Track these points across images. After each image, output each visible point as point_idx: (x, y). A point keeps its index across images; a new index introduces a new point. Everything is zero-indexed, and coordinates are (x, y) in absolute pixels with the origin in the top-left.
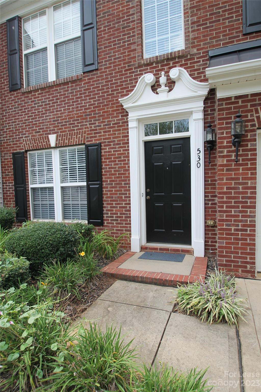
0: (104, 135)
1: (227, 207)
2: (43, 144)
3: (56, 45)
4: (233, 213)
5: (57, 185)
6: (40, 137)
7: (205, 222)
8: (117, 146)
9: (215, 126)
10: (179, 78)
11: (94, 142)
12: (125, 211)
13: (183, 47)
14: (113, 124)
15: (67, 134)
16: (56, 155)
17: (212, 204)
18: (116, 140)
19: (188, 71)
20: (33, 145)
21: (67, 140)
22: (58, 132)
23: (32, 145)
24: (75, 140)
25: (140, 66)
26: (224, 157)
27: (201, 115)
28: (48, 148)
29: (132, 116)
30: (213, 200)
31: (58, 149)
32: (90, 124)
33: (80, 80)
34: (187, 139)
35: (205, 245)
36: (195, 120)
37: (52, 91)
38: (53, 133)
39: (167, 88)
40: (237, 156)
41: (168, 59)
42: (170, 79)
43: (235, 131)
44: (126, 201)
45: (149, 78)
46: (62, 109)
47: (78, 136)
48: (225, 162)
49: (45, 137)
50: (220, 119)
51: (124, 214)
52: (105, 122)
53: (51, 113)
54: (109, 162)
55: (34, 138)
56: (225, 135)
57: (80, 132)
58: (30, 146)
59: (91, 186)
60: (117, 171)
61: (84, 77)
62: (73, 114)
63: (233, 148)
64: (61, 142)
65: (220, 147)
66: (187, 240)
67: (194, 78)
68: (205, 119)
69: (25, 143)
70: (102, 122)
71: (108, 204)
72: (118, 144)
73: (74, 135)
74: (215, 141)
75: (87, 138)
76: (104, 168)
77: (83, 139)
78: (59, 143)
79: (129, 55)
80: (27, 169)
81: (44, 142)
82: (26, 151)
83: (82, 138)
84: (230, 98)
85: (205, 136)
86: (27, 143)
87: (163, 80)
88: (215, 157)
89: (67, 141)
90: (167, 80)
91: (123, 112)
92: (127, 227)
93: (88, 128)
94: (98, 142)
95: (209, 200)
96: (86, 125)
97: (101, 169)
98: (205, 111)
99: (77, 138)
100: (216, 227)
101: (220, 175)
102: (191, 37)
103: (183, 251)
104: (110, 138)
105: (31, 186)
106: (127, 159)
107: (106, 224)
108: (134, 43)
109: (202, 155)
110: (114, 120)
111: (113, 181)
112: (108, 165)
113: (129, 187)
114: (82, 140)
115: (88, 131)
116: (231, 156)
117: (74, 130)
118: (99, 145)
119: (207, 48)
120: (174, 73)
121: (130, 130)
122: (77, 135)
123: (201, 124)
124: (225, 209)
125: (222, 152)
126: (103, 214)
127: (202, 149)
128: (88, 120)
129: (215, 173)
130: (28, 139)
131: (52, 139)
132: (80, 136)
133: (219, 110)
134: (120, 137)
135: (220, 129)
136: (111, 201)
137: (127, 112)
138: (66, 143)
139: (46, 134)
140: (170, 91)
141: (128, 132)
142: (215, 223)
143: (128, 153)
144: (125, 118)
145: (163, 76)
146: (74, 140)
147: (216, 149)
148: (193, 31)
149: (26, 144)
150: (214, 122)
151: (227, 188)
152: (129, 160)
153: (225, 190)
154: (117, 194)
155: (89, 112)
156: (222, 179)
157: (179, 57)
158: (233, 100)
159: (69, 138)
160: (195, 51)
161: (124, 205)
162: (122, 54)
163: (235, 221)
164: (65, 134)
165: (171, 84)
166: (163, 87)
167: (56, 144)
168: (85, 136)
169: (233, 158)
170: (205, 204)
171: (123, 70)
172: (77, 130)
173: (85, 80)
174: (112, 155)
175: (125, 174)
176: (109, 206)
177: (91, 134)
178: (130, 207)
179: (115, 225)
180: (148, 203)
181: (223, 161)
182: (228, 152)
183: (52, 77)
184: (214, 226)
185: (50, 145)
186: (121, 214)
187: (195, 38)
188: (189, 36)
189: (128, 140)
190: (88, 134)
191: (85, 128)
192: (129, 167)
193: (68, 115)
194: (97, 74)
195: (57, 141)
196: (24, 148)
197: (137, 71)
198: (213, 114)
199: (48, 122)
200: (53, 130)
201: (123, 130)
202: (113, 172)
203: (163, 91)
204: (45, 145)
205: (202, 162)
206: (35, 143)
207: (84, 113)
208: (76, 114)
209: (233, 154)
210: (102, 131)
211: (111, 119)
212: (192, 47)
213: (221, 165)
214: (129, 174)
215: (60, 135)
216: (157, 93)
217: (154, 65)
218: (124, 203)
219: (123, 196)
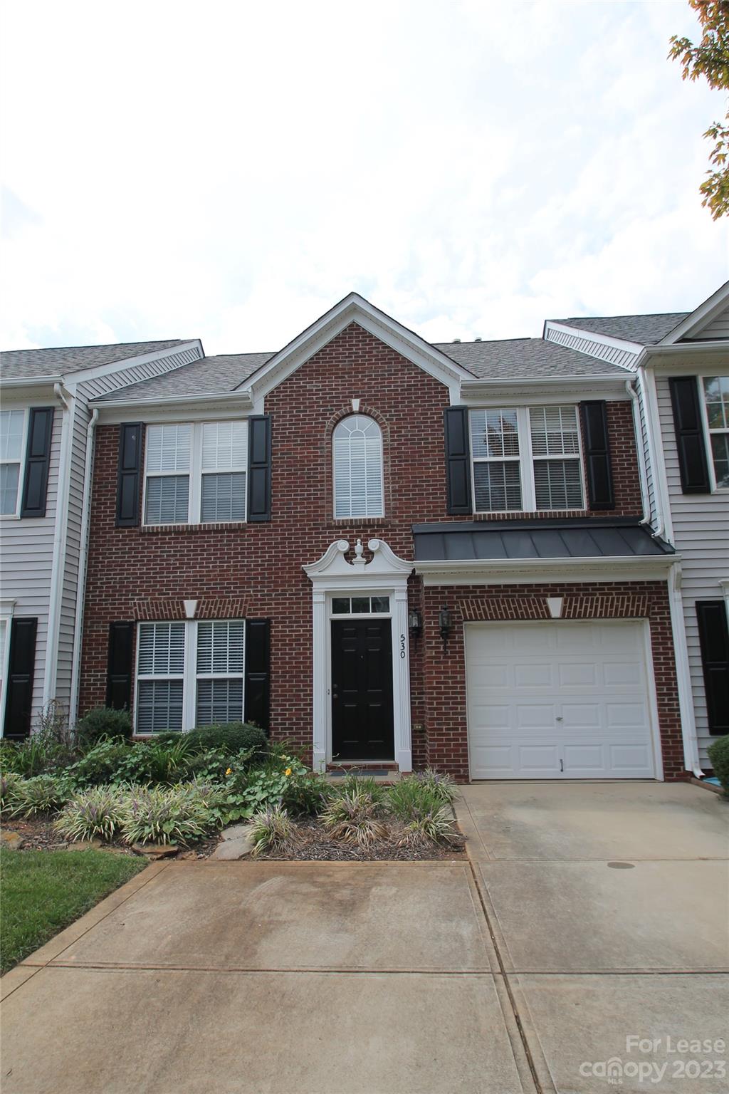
0: (275, 609)
1: (437, 704)
2: (173, 612)
3: (203, 475)
4: (444, 711)
5: (190, 677)
6: (168, 603)
7: (412, 727)
8: (295, 625)
9: (420, 609)
10: (379, 550)
11: (259, 616)
12: (305, 714)
13: (382, 516)
14: (290, 595)
15: (217, 601)
16: (191, 633)
17: (419, 703)
18: (293, 616)
19: (388, 543)
20: (154, 613)
21: (215, 609)
22: (201, 598)
23: (151, 613)
24: (230, 610)
25: (329, 527)
26: (432, 648)
27: (404, 596)
28: (180, 619)
29: (317, 587)
30: (421, 698)
31: (196, 623)
32: (254, 591)
33: (243, 531)
34: (387, 622)
35: (413, 757)
36: (397, 600)
37: (195, 538)
38: (192, 598)
39: (365, 560)
40: (445, 648)
41: (365, 526)
42: (368, 549)
43: (443, 623)
44: (306, 700)
45: (343, 545)
46: (211, 565)
47: (234, 606)
48: (434, 654)
49: (177, 602)
50: (427, 608)
51: (302, 719)
52: (278, 590)
53: (190, 568)
54: (282, 645)
55: (156, 603)
56: (433, 625)
57: (238, 600)
58: (147, 613)
59: (251, 679)
60: (294, 658)
61: (249, 527)
62: (228, 575)
63: (441, 640)
64: (204, 611)
65: (428, 638)
66: (390, 754)
67: (395, 552)
68: (409, 600)
69: (137, 608)
70: (273, 591)
71: (278, 705)
72: (295, 622)
73: (229, 604)
74: (421, 628)
75: (250, 610)
76: (274, 654)
77: (242, 610)
78: (201, 613)
79: (315, 511)
80: (135, 649)
81: (174, 610)
82: (137, 621)
83: (241, 608)
84: (436, 588)
85: (410, 622)
86: (142, 608)
87: (359, 548)
88: (422, 646)
89: (216, 612)
90: (364, 549)
91: (306, 581)
92: (306, 738)
93: (251, 596)
94: (266, 617)
95: (416, 698)
96: (249, 591)
97: (270, 654)
98: (409, 591)
99: (232, 609)
100: (425, 732)
101: (428, 668)
102: (392, 506)
103: (385, 766)
104: (285, 613)
105: (138, 677)
106: (308, 643)
107: (273, 735)
108: (323, 498)
109: (406, 643)
110: (292, 590)
111: (287, 672)
112: (281, 650)
113: (312, 681)
114: (240, 612)
115: (251, 600)
116: (439, 648)
117: (229, 597)
118: (268, 621)
119: (410, 521)
120: (373, 544)
121: (314, 605)
122: (232, 605)
123: (404, 607)
124: (435, 706)
125: (430, 643)
126: (269, 720)
127: (406, 636)
128: (252, 585)
129: (423, 665)
130: (143, 603)
131: (190, 607)
132: (238, 606)
133: (426, 598)
134: (299, 613)
135: (428, 618)
136: (283, 700)
137: (310, 581)
138: (214, 614)
139: (178, 598)
140: (368, 562)
141: (311, 608)
142: (423, 726)
143: (311, 635)
144: (308, 588)
145: (359, 545)
146: (227, 611)
147: (422, 637)
148: (394, 500)
149: (140, 611)
150: (419, 604)
151: (437, 683)
152: (311, 644)
153: (435, 685)
154: (292, 691)
155: (255, 574)
156: (431, 673)
157: (378, 526)
158: (439, 590)
159: (219, 608)
160: (397, 522)
161: (302, 707)
162: (305, 508)
163: (446, 719)
164: (213, 602)
165: (369, 555)
166: (359, 558)
167: (196, 614)
168: (245, 607)
169: (442, 650)
170: (412, 703)
171: (307, 528)
172: (233, 597)
173: (251, 531)
174: (288, 636)
175: (306, 663)
176: (279, 708)
177: (257, 604)
178: (312, 709)
179: (288, 735)
180: (335, 703)
181: (431, 653)
182: (436, 643)
183: (194, 518)
184: (423, 731)
185: (184, 614)
186: (297, 719)
187: (397, 508)
188: (389, 504)
189: (311, 617)
190: (250, 605)
191: (247, 596)
192: (311, 653)
193: (219, 575)
194: (270, 526)
195: (197, 609)
196: (134, 615)
197: (325, 533)
198: (418, 595)
199: (184, 581)
200: (192, 594)
201: (304, 603)
202: (287, 660)
203: (359, 562)
204: (175, 614)
205: (406, 651)
206: (157, 610)
207: (246, 574)
208: (232, 575)
209: (442, 646)
210: (273, 602)
211: (286, 588)
212: (394, 517)
213: (429, 658)
214: (312, 662)
215: (204, 602)
216: (351, 563)
217: (348, 529)
218: (302, 703)
219: (302, 693)
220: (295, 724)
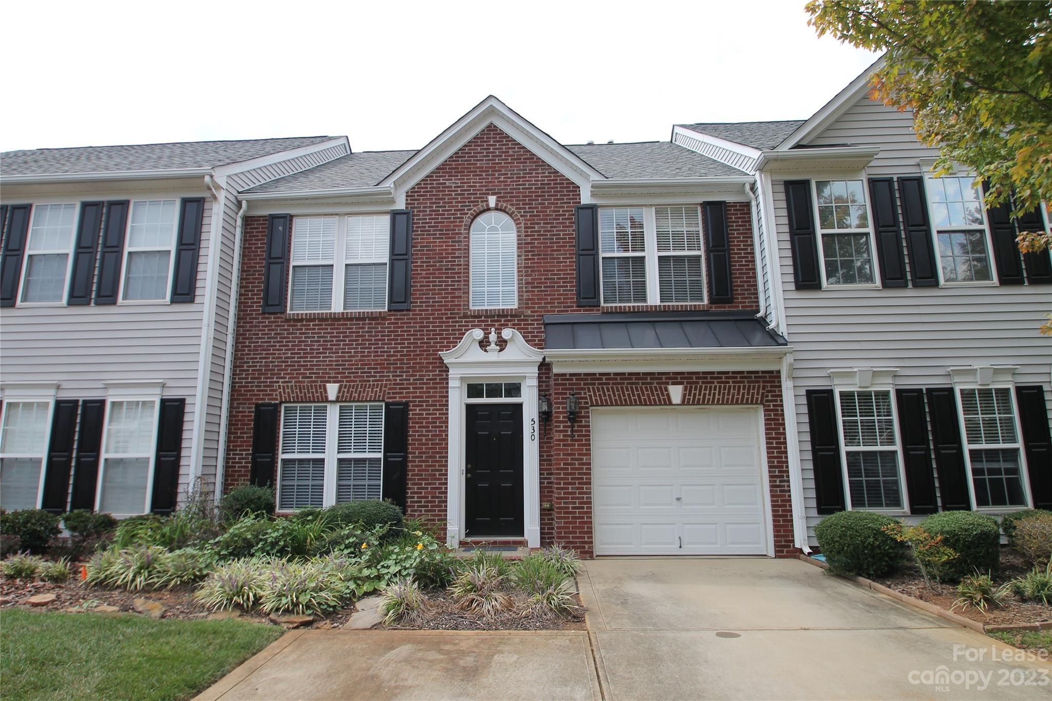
0: (413, 393)
1: (564, 484)
2: (316, 395)
3: (347, 265)
4: (570, 490)
5: (331, 456)
6: (311, 386)
7: (541, 505)
8: (431, 408)
9: (550, 395)
10: (512, 339)
11: (398, 399)
12: (440, 493)
13: (516, 307)
14: (427, 380)
15: (358, 385)
16: (333, 414)
17: (548, 483)
18: (430, 400)
19: (521, 333)
20: (297, 395)
21: (356, 393)
22: (343, 381)
23: (295, 395)
24: (370, 394)
25: (465, 316)
26: (560, 431)
27: (535, 382)
28: (322, 402)
29: (453, 373)
30: (549, 478)
31: (338, 405)
32: (393, 376)
33: (384, 319)
34: (519, 406)
35: (541, 533)
36: (528, 386)
37: (338, 325)
38: (334, 382)
39: (498, 348)
40: (572, 431)
41: (499, 316)
42: (501, 337)
43: (570, 407)
44: (441, 479)
45: (478, 334)
46: (353, 351)
47: (375, 390)
48: (562, 437)
49: (320, 386)
50: (556, 394)
51: (437, 497)
52: (416, 375)
53: (333, 353)
54: (419, 427)
55: (300, 386)
56: (561, 410)
57: (378, 384)
58: (291, 395)
59: (390, 459)
60: (430, 440)
61: (389, 315)
62: (368, 360)
63: (569, 424)
64: (345, 394)
65: (556, 422)
66: (518, 528)
67: (527, 341)
68: (539, 386)
69: (282, 390)
70: (412, 376)
71: (414, 484)
72: (432, 405)
73: (369, 388)
74: (551, 412)
75: (389, 393)
76: (411, 436)
77: (382, 394)
78: (343, 396)
79: (452, 301)
80: (279, 429)
81: (317, 392)
82: (281, 402)
83: (380, 392)
84: (565, 375)
85: (540, 406)
86: (287, 391)
87: (493, 337)
88: (551, 429)
89: (356, 395)
90: (498, 337)
91: (442, 367)
92: (441, 515)
93: (390, 380)
94: (404, 400)
95: (545, 479)
96: (389, 376)
97: (408, 436)
98: (539, 377)
99: (372, 392)
100: (553, 510)
101: (556, 450)
102: (525, 297)
103: (515, 543)
104: (422, 397)
105: (281, 456)
106: (444, 425)
107: (409, 512)
108: (460, 289)
109: (536, 426)
110: (429, 375)
111: (424, 453)
112: (418, 431)
113: (447, 461)
114: (379, 396)
115: (390, 384)
116: (567, 431)
117: (369, 381)
118: (406, 404)
119: (542, 312)
120: (507, 333)
121: (450, 390)
122: (372, 389)
123: (535, 392)
124: (562, 486)
125: (559, 427)
126: (406, 498)
127: (536, 420)
128: (392, 370)
129: (551, 447)
130: (288, 386)
131: (332, 390)
132: (378, 389)
133: (556, 385)
134: (436, 397)
135: (556, 403)
136: (419, 479)
137: (447, 367)
138: (355, 397)
139: (321, 382)
140: (501, 350)
141: (447, 392)
142: (552, 505)
143: (447, 418)
144: (444, 374)
145: (493, 333)
146: (368, 394)
147: (551, 421)
148: (527, 292)
149: (284, 393)
150: (548, 390)
151: (564, 464)
152: (447, 427)
153: (562, 466)
154: (428, 470)
155: (394, 360)
156: (559, 455)
157: (512, 316)
158: (568, 377)
159: (360, 391)
160: (529, 312)
161: (437, 486)
162: (443, 298)
163: (572, 498)
164: (354, 385)
165: (502, 344)
166: (493, 346)
167: (338, 397)
168: (385, 391)
169: (569, 433)
170: (541, 483)
171: (444, 317)
172: (373, 381)
173: (391, 319)
174: (424, 418)
175: (442, 444)
176: (416, 487)
177: (395, 389)
178: (446, 488)
179: (423, 512)
180: (468, 481)
181: (559, 436)
182: (564, 427)
183: (337, 306)
184: (551, 509)
185: (327, 397)
186: (432, 497)
187: (529, 299)
188: (522, 296)
189: (447, 401)
190: (390, 389)
191: (386, 380)
192: (447, 435)
193: (360, 360)
194: (409, 315)
195: (339, 392)
196: (279, 397)
197: (462, 322)
198: (548, 382)
199: (327, 365)
200: (334, 377)
201: (441, 388)
202: (424, 441)
203: (493, 350)
204: (318, 397)
205: (536, 434)
206: (301, 393)
207: (385, 360)
208: (373, 360)
209: (569, 429)
210: (411, 387)
211: (424, 373)
212: (526, 308)
213: (557, 440)
214: (447, 444)
215: (346, 386)
216: (486, 351)
217: (483, 319)
218: (437, 482)
219: (437, 473)
220: (431, 502)
